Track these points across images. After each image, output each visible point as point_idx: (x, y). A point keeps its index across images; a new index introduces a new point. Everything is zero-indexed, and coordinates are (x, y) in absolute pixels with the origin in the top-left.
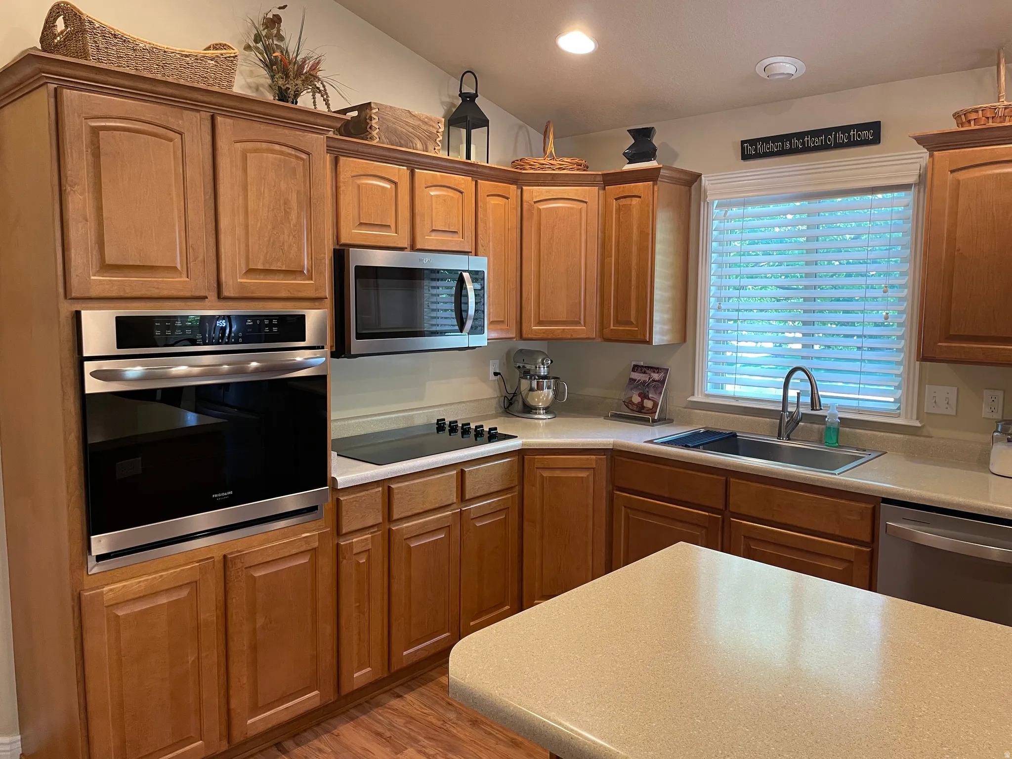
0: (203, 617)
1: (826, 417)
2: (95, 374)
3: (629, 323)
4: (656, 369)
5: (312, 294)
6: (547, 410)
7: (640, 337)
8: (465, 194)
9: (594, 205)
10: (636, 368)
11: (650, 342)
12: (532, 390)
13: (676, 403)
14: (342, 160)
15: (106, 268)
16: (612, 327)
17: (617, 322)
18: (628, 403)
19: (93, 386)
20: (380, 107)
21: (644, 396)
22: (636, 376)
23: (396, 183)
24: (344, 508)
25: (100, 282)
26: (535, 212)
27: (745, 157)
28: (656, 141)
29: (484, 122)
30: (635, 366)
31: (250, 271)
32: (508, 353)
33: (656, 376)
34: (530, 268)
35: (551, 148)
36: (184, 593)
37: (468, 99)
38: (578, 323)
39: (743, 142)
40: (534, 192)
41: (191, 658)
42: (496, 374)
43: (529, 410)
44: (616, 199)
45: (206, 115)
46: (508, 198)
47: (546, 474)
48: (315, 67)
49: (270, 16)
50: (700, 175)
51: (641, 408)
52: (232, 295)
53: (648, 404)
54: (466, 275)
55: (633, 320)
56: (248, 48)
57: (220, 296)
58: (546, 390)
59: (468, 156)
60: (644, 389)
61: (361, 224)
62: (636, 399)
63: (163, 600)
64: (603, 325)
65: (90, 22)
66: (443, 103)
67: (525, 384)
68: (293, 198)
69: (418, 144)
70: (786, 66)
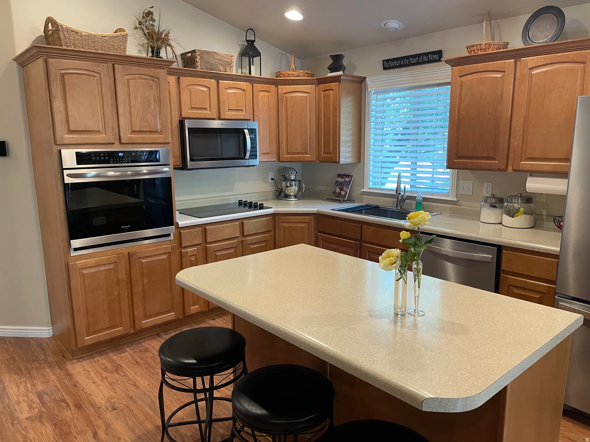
0: (120, 277)
1: (416, 197)
2: (69, 175)
3: (330, 153)
4: (348, 176)
5: (162, 141)
6: (295, 196)
7: (334, 160)
8: (246, 91)
9: (313, 95)
10: (339, 176)
11: (339, 162)
12: (287, 187)
13: (356, 194)
14: (181, 78)
15: (70, 132)
16: (323, 155)
17: (325, 153)
18: (334, 193)
19: (68, 180)
20: (202, 52)
21: (341, 189)
22: (339, 179)
23: (209, 88)
24: (183, 236)
25: (69, 138)
26: (284, 98)
27: (385, 68)
28: (345, 62)
29: (259, 54)
30: (339, 175)
31: (133, 132)
32: (279, 169)
33: (347, 179)
34: (283, 126)
35: (293, 66)
36: (112, 266)
37: (251, 43)
38: (307, 153)
39: (384, 61)
40: (283, 89)
41: (116, 293)
42: (272, 179)
43: (287, 196)
44: (323, 91)
45: (110, 65)
46: (270, 92)
47: (286, 225)
48: (167, 35)
49: (146, 11)
50: (364, 79)
51: (339, 195)
52: (126, 142)
53: (343, 193)
54: (246, 131)
55: (331, 152)
56: (136, 28)
57: (120, 143)
58: (294, 187)
59: (250, 73)
60: (341, 185)
61: (192, 108)
62: (338, 191)
63: (102, 268)
64: (319, 154)
65: (61, 26)
66: (239, 45)
67: (284, 184)
68: (152, 99)
69: (222, 69)
70: (394, 24)
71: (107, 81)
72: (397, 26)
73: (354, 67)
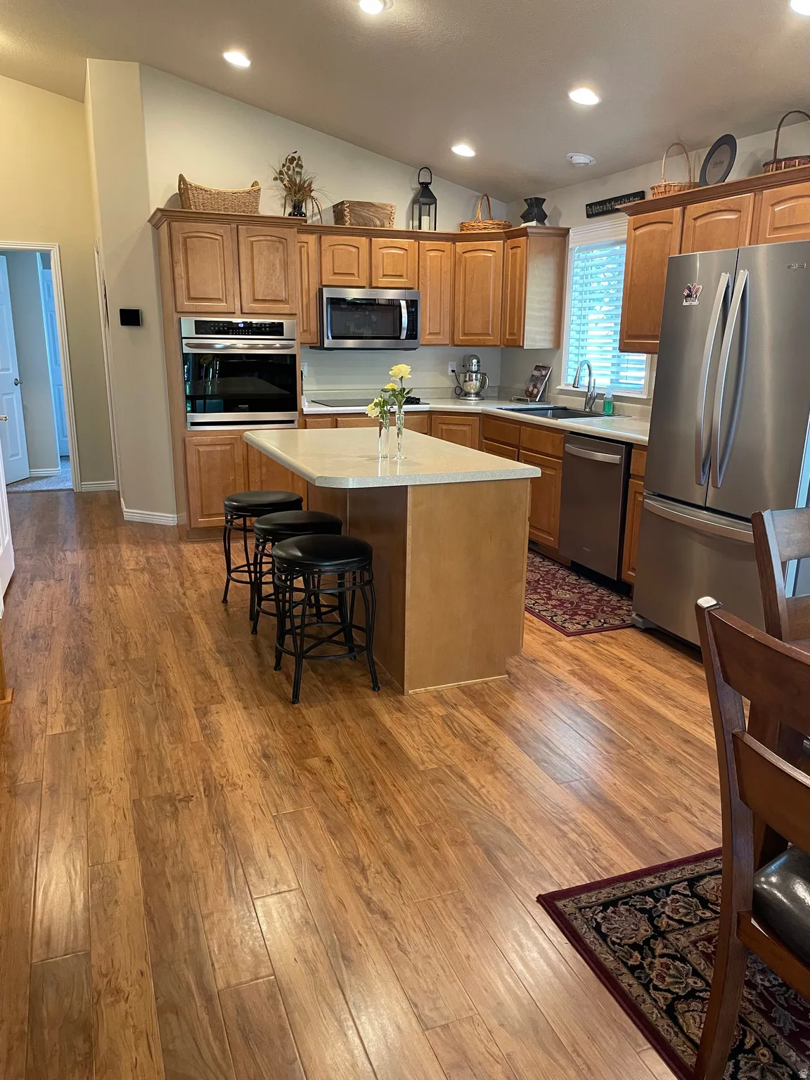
0: (237, 461)
1: (604, 394)
2: (187, 345)
3: (514, 334)
4: (545, 368)
5: (288, 312)
6: (475, 395)
7: (518, 344)
8: (409, 251)
9: (500, 254)
10: (537, 368)
11: (523, 347)
12: (465, 381)
13: (552, 392)
14: (323, 237)
15: (190, 299)
16: (507, 337)
17: (510, 333)
18: (527, 391)
19: (186, 350)
20: (354, 204)
21: (535, 386)
22: (535, 372)
23: (358, 248)
25: (188, 305)
26: (463, 260)
27: (588, 216)
29: (434, 201)
30: (537, 366)
31: (256, 300)
32: (460, 357)
33: (544, 373)
34: (460, 297)
35: (479, 215)
36: (228, 447)
37: (425, 186)
38: (489, 335)
39: (587, 205)
40: (462, 247)
41: (232, 478)
42: (453, 371)
43: (467, 394)
44: (511, 249)
45: (234, 226)
46: (444, 251)
47: (444, 427)
48: (310, 185)
49: (290, 157)
50: (568, 230)
51: (532, 393)
52: (246, 312)
53: (535, 392)
54: (402, 302)
55: (515, 332)
56: (275, 179)
57: (242, 313)
58: (474, 381)
59: (420, 228)
60: (535, 380)
61: (335, 273)
62: (530, 389)
63: (218, 448)
64: (503, 336)
65: (190, 185)
66: (413, 189)
68: (277, 263)
69: (378, 223)
70: (580, 159)
71: (230, 244)
72: (587, 161)
73: (559, 214)
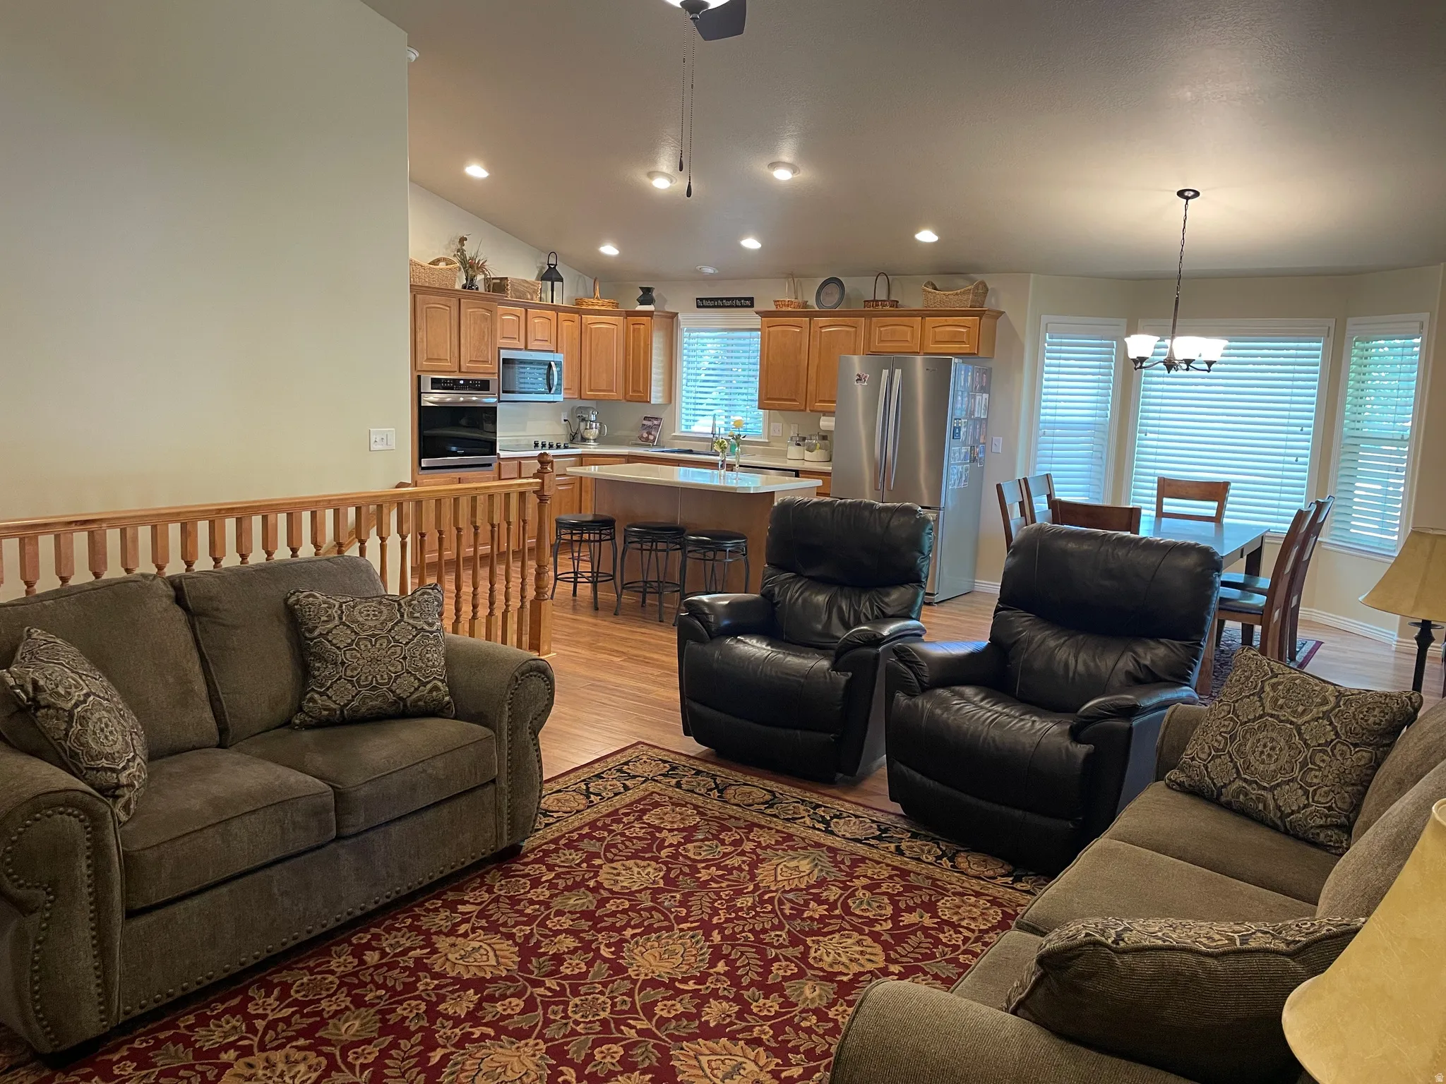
2: (425, 399)
3: (639, 392)
4: (656, 419)
5: (491, 370)
6: (595, 440)
7: (645, 399)
8: (551, 321)
9: (621, 327)
10: (646, 418)
11: (649, 402)
12: (585, 429)
13: (666, 438)
14: (495, 307)
15: (428, 360)
16: (631, 394)
17: (634, 391)
18: (641, 438)
19: (424, 404)
20: (512, 279)
21: (649, 433)
22: (645, 422)
23: (518, 317)
24: (502, 467)
25: (427, 365)
26: (589, 329)
27: (698, 307)
28: (654, 294)
29: (561, 280)
31: (469, 361)
32: (572, 409)
33: (656, 422)
34: (586, 360)
35: (598, 294)
37: (552, 266)
38: (612, 391)
39: (697, 299)
40: (588, 318)
42: (565, 420)
43: (586, 441)
44: (633, 326)
45: (457, 299)
46: (574, 322)
48: (479, 260)
50: (676, 314)
51: (647, 439)
52: (464, 371)
53: (651, 437)
54: (552, 363)
55: (641, 389)
56: (455, 258)
57: (460, 371)
58: (594, 429)
59: (552, 302)
60: (649, 430)
61: (504, 337)
62: (645, 435)
64: (626, 393)
67: (582, 425)
68: (486, 331)
69: (529, 297)
70: (710, 270)
72: (712, 272)
73: (667, 301)
